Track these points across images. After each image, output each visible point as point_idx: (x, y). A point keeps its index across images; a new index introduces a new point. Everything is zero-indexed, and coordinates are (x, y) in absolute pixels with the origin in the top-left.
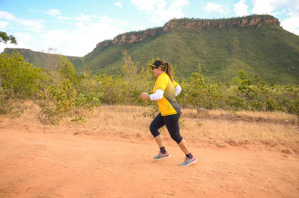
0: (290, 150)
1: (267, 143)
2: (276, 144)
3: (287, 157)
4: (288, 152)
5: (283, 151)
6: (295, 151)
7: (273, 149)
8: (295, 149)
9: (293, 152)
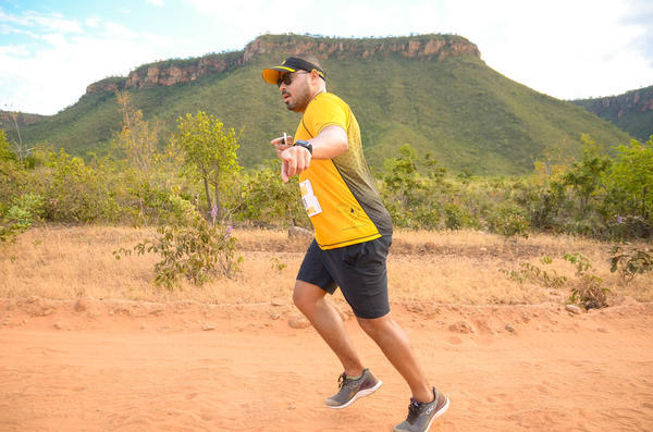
0: (469, 324)
1: (416, 310)
2: (438, 311)
3: (459, 342)
4: (463, 329)
5: (453, 328)
6: (479, 324)
7: (430, 323)
8: (479, 318)
9: (474, 329)
